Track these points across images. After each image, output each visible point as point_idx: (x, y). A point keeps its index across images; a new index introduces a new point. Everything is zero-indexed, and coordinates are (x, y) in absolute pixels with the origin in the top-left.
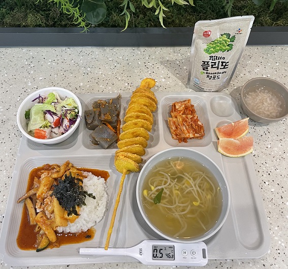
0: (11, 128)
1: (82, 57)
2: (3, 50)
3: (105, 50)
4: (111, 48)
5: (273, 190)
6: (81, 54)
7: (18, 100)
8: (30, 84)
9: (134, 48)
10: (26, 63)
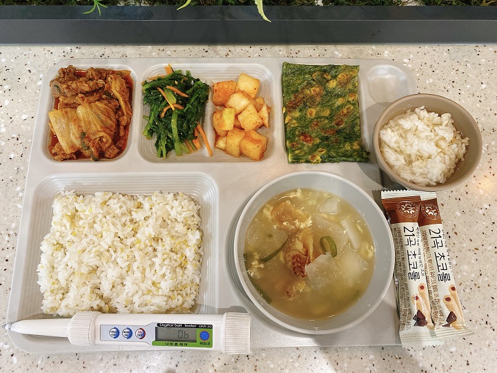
9: (206, 48)
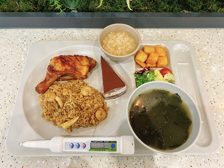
0: (6, 95)
1: (64, 37)
2: (3, 30)
3: (83, 31)
4: (88, 29)
5: (218, 152)
6: (64, 34)
7: (13, 72)
8: (23, 59)
10: (21, 42)
